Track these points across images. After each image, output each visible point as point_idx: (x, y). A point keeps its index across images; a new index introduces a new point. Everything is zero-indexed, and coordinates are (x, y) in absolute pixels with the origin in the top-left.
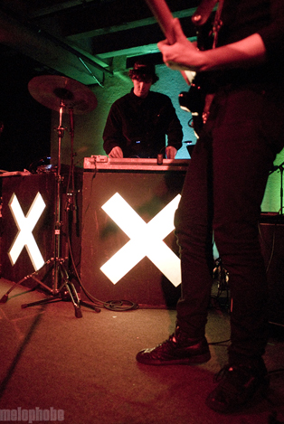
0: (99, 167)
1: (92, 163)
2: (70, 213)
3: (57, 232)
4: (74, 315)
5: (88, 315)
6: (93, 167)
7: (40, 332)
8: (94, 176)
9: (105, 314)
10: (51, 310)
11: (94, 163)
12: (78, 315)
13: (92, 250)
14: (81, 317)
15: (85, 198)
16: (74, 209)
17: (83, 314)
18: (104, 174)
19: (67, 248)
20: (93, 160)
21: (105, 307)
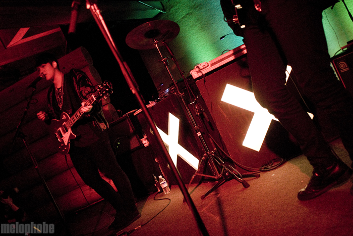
0: (204, 72)
1: (198, 72)
2: (202, 115)
3: (199, 134)
4: (243, 187)
5: (252, 182)
6: (200, 74)
7: (228, 209)
8: (205, 81)
9: (264, 176)
10: (224, 192)
11: (199, 71)
12: (246, 186)
13: (230, 134)
14: (248, 186)
15: (206, 100)
16: (202, 111)
17: (249, 183)
18: (210, 76)
19: (212, 142)
20: (197, 69)
21: (262, 171)
